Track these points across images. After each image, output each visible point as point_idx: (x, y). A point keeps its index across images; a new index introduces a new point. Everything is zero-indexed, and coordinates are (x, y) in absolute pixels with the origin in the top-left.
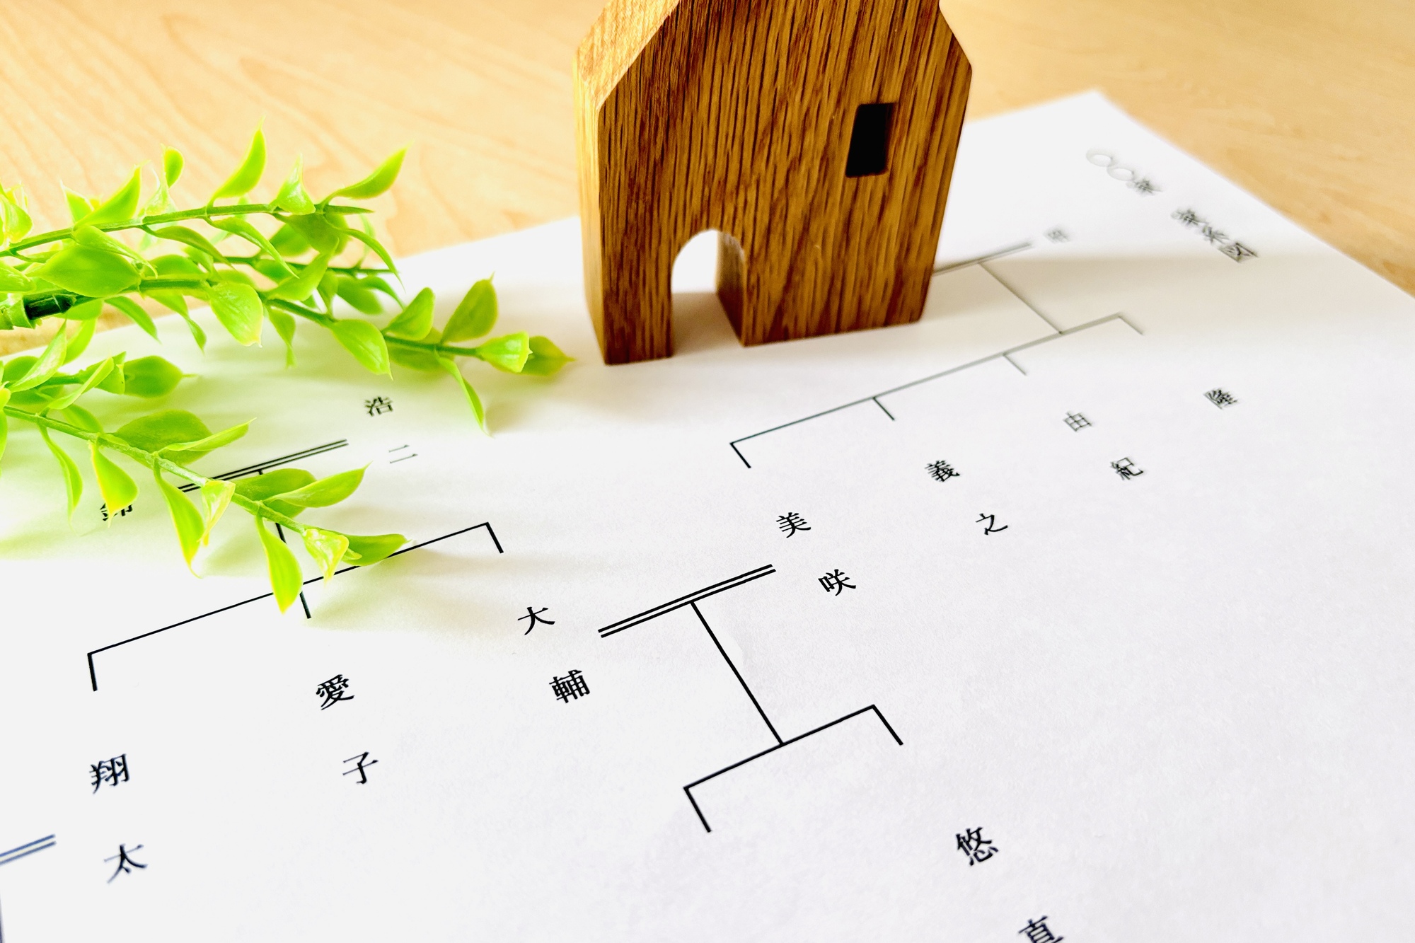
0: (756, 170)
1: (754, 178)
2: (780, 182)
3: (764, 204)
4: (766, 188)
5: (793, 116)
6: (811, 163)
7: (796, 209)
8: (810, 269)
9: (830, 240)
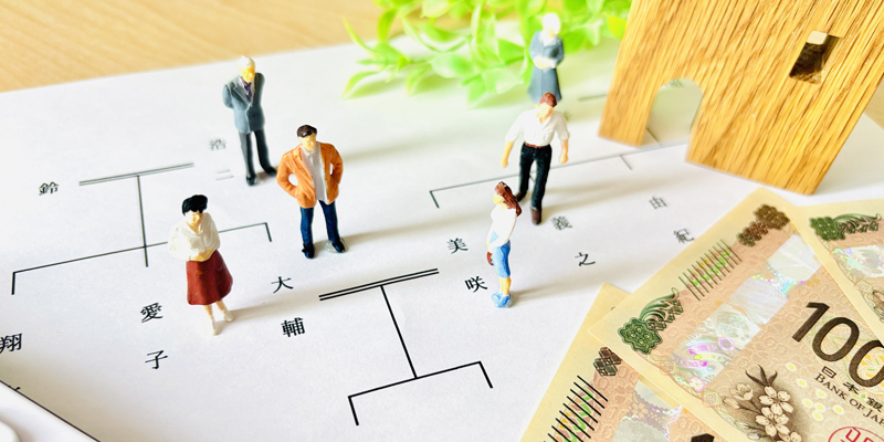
0: (729, 51)
1: (726, 54)
2: (742, 63)
3: (727, 74)
4: (731, 64)
6: (768, 59)
7: (748, 85)
8: (744, 130)
9: (765, 114)
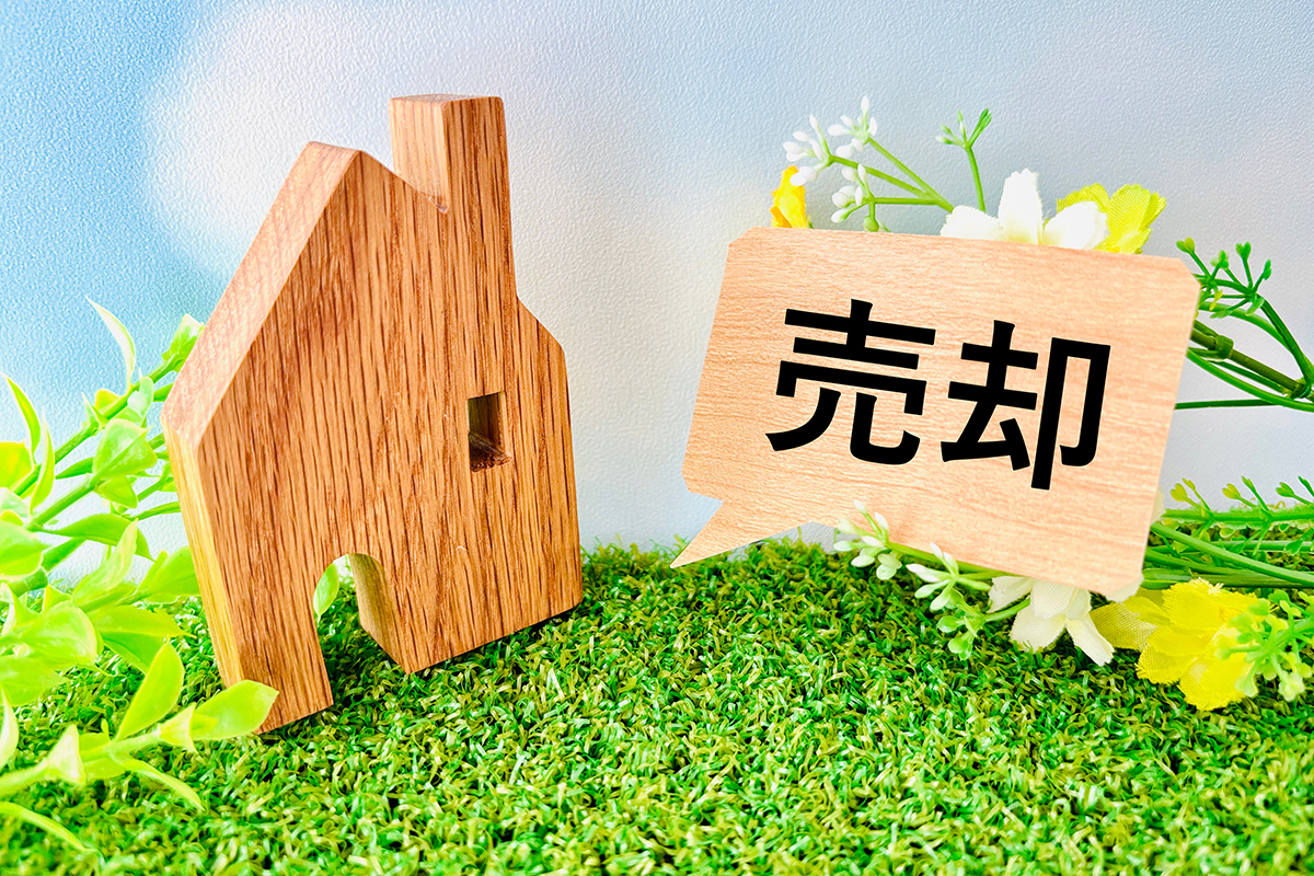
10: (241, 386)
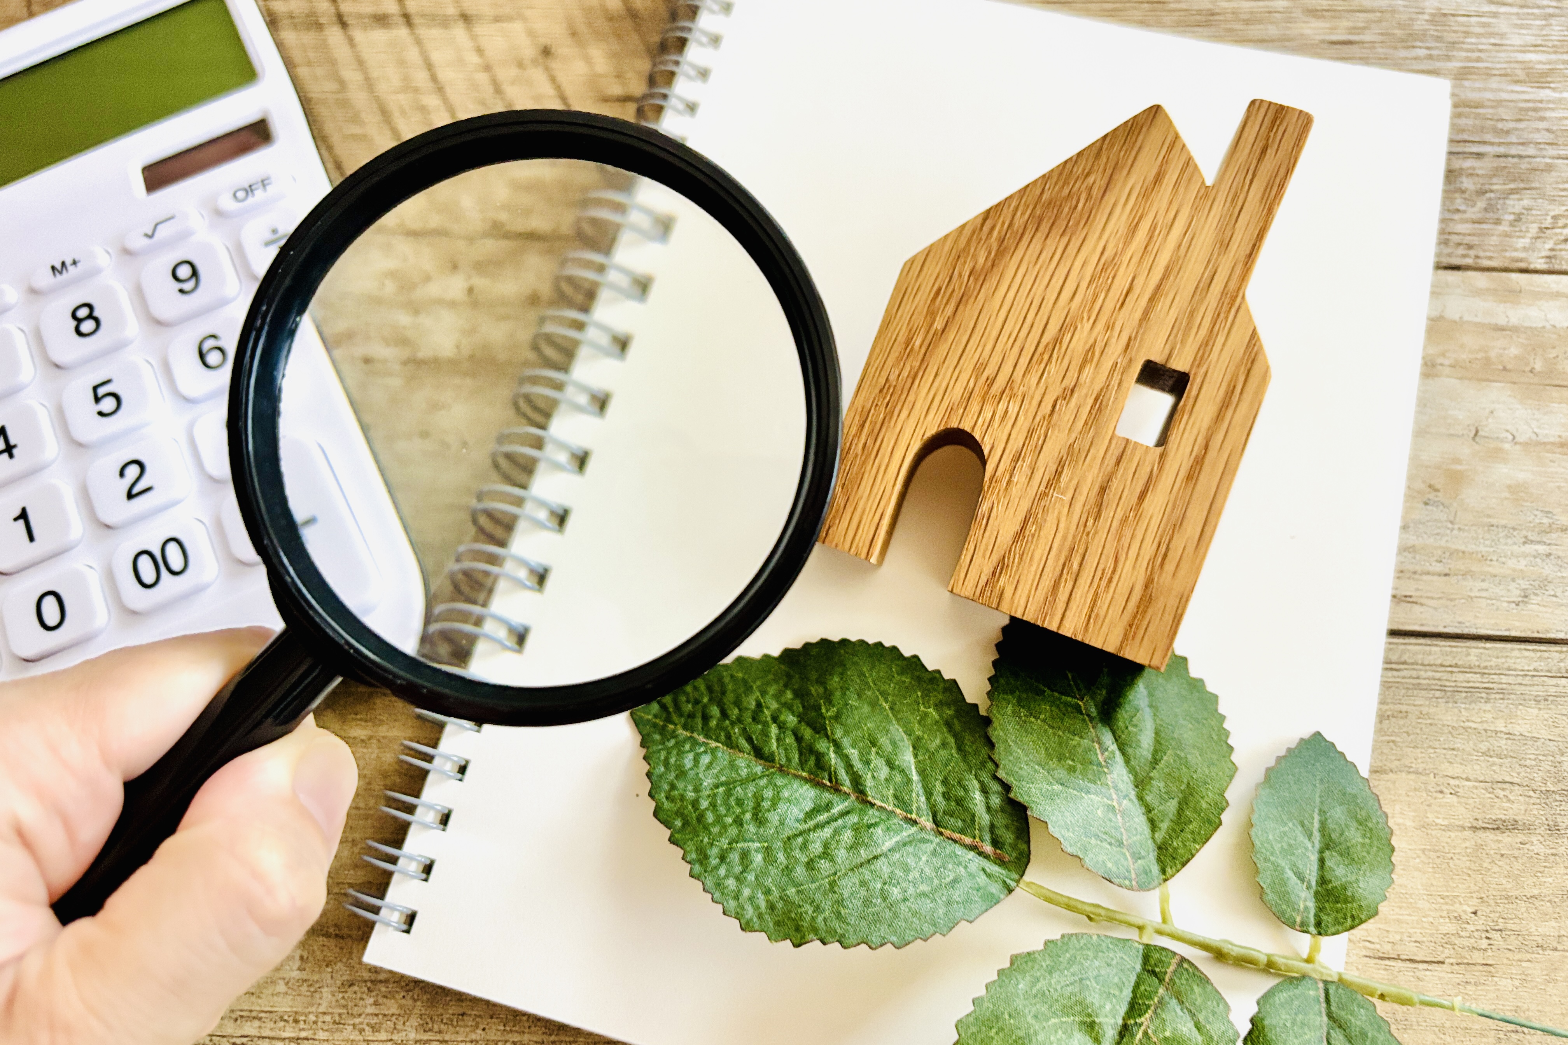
0: (1026, 383)
1: (1022, 390)
2: (1047, 406)
4: (1030, 407)
5: (1078, 343)
6: (1083, 402)
7: (1054, 446)
8: (1050, 526)
9: (1081, 500)
10: (967, 232)
